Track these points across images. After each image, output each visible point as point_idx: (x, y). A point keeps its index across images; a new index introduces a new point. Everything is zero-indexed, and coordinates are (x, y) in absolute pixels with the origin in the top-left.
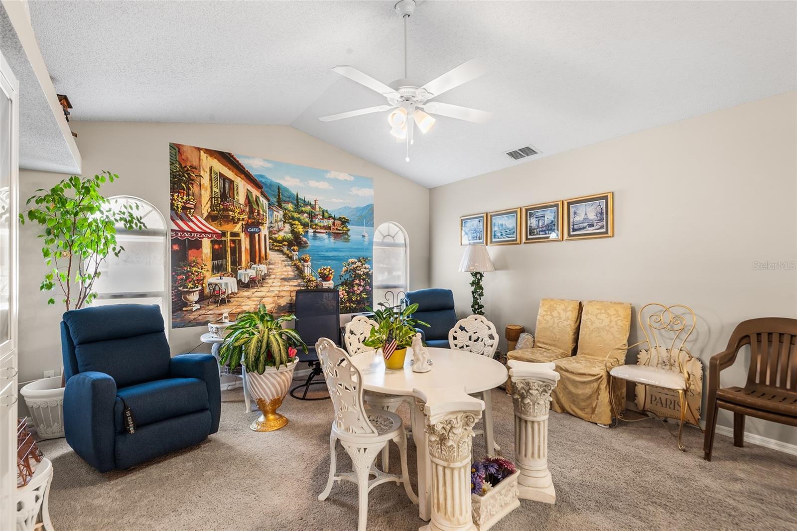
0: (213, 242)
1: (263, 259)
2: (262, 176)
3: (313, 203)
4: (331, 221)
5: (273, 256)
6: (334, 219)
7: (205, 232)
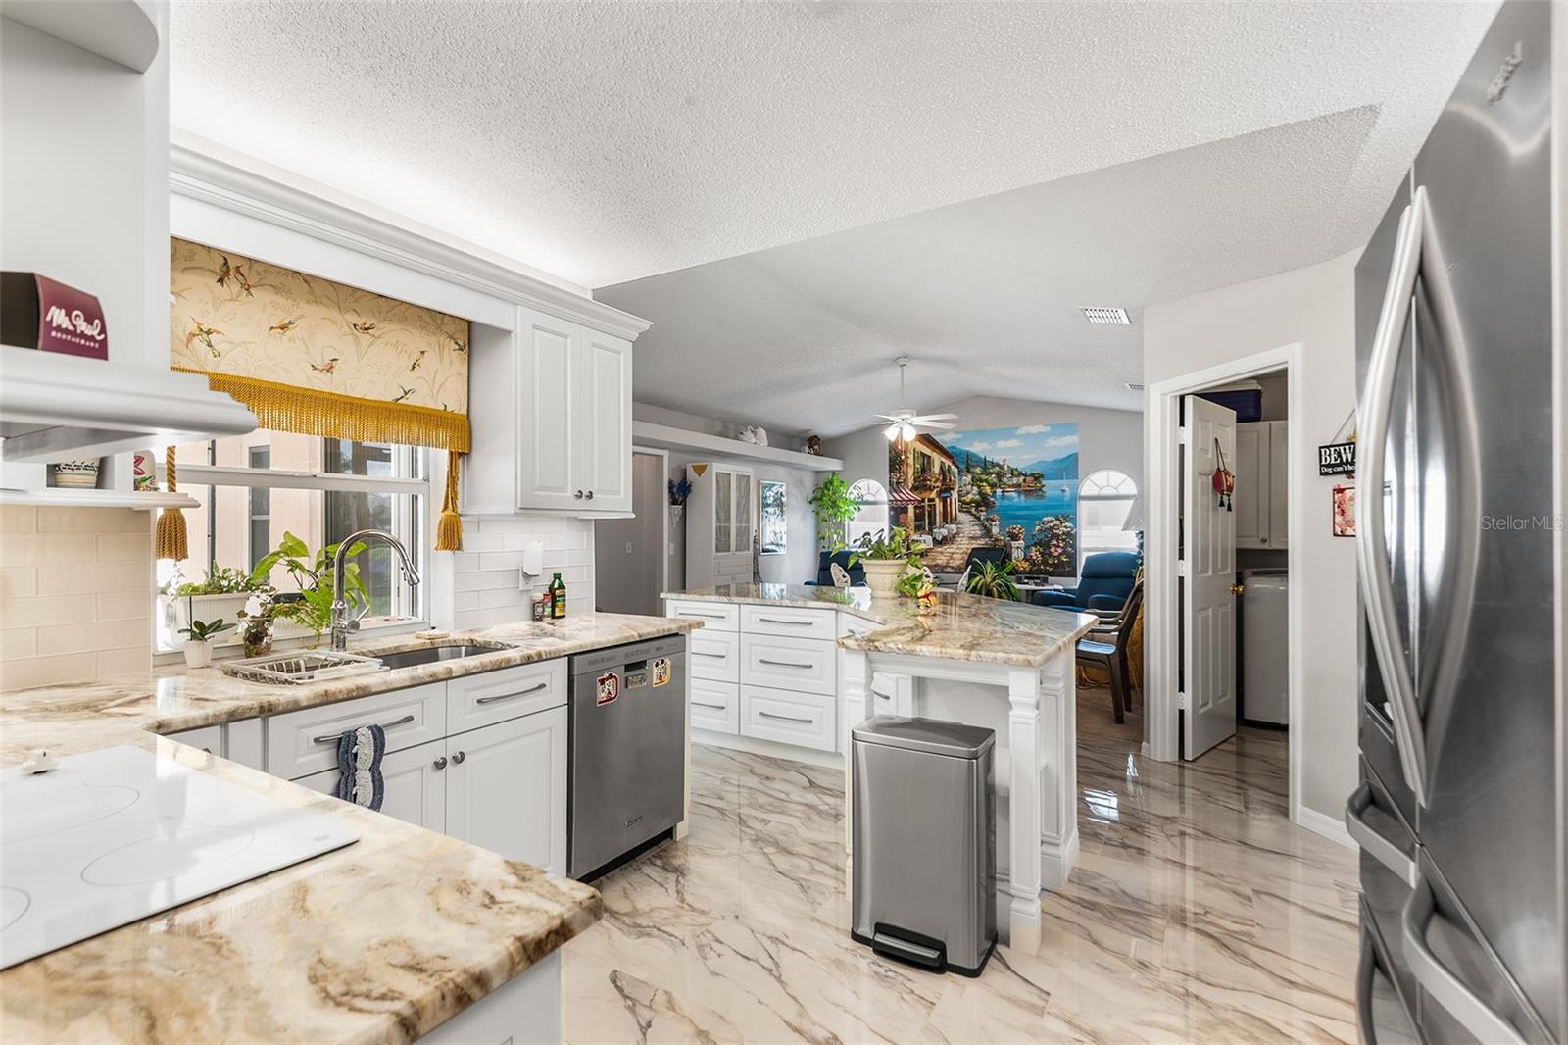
0: (916, 507)
1: (954, 520)
2: (953, 447)
3: (1001, 463)
4: (1022, 479)
5: (962, 517)
6: (1025, 476)
7: (910, 500)
